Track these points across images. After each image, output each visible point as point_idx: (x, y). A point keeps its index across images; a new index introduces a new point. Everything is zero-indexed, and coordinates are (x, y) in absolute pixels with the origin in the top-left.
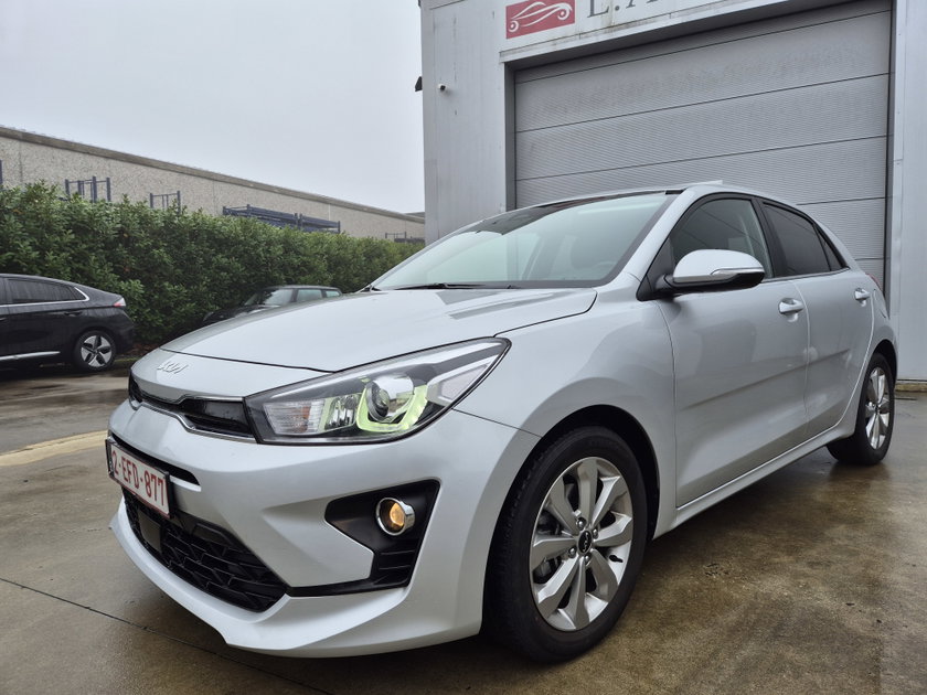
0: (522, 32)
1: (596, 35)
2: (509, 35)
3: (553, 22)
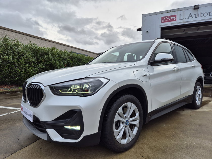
0: (165, 22)
1: (181, 23)
2: (162, 22)
3: (172, 20)
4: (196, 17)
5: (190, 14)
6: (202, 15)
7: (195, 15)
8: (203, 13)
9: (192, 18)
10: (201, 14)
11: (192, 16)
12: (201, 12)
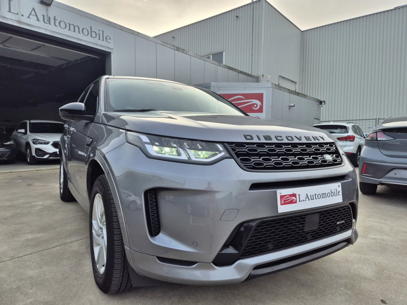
1: (12, 22)
4: (46, 21)
5: (33, 9)
6: (57, 24)
7: (44, 16)
8: (58, 19)
9: (38, 20)
10: (55, 19)
11: (36, 16)
12: (55, 17)
